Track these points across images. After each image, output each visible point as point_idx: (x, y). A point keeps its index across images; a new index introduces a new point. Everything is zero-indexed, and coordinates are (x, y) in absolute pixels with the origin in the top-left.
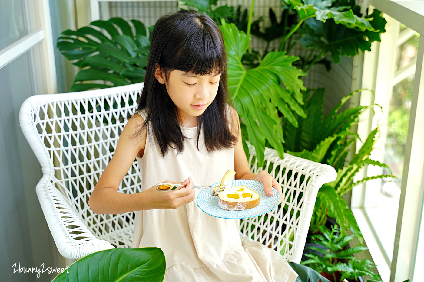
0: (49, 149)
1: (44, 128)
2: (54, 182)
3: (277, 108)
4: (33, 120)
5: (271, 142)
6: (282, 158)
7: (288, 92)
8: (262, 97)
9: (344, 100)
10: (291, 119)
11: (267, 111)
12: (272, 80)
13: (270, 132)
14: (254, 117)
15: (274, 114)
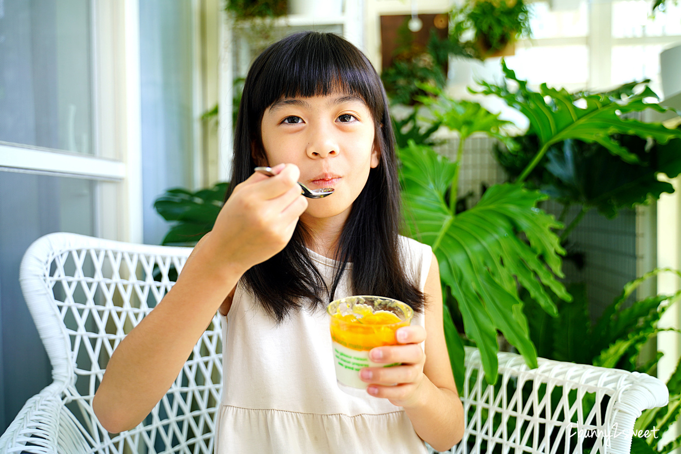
0: (73, 332)
1: (69, 292)
2: (69, 398)
3: (515, 277)
4: (47, 273)
5: (508, 335)
6: (534, 366)
7: (534, 251)
8: (486, 254)
9: (629, 289)
10: (544, 302)
11: (497, 280)
12: (503, 229)
13: (506, 318)
14: (473, 286)
15: (510, 288)
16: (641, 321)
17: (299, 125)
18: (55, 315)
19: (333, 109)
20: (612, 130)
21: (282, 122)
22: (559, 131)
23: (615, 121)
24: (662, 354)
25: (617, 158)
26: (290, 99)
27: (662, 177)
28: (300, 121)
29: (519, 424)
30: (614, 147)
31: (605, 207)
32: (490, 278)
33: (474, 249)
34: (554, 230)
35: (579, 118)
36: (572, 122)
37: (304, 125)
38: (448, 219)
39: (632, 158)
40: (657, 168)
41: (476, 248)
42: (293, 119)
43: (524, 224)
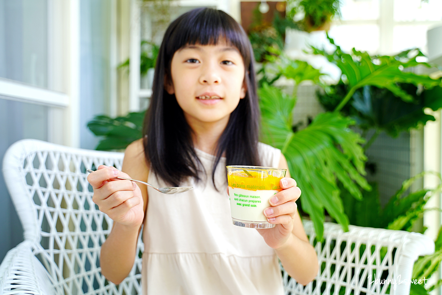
0: (38, 207)
1: (36, 179)
2: (37, 251)
3: (334, 174)
4: (22, 166)
5: (330, 210)
6: (347, 230)
7: (346, 157)
8: (316, 158)
9: (406, 185)
10: (353, 190)
11: (323, 175)
12: (326, 142)
13: (329, 200)
14: (308, 179)
15: (331, 180)
16: (414, 205)
17: (196, 64)
18: (27, 195)
19: (219, 55)
20: (397, 79)
21: (186, 61)
22: (362, 79)
23: (399, 73)
24: (426, 228)
25: (399, 99)
26: (192, 46)
27: (428, 111)
28: (197, 62)
29: (338, 269)
30: (397, 91)
31: (391, 130)
32: (319, 174)
33: (308, 154)
34: (359, 144)
35: (376, 70)
36: (370, 74)
37: (199, 64)
38: (290, 135)
39: (408, 98)
40: (424, 104)
41: (310, 153)
42: (193, 61)
43: (340, 139)
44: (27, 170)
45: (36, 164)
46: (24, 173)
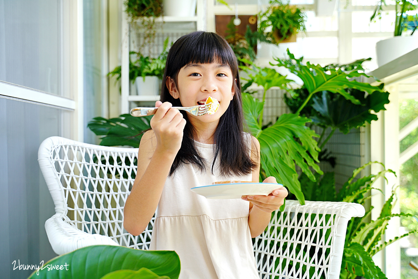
0: (65, 188)
1: (62, 167)
3: (294, 161)
4: (52, 157)
6: (303, 204)
7: (304, 148)
8: (280, 149)
9: (356, 172)
10: (309, 174)
11: (285, 162)
12: (288, 136)
13: (289, 181)
14: (273, 165)
15: (292, 166)
20: (345, 87)
21: (190, 75)
22: (317, 87)
23: (347, 82)
24: (373, 207)
25: (349, 101)
26: (195, 64)
27: (372, 112)
30: (347, 96)
31: (343, 128)
32: (281, 161)
33: (274, 146)
34: (316, 139)
35: (328, 80)
36: (325, 82)
37: (201, 77)
38: (260, 131)
39: (357, 101)
40: (370, 107)
41: (275, 145)
43: (299, 135)
44: (55, 159)
45: (61, 155)
46: (53, 161)
